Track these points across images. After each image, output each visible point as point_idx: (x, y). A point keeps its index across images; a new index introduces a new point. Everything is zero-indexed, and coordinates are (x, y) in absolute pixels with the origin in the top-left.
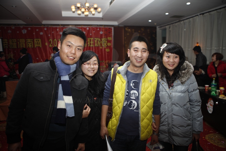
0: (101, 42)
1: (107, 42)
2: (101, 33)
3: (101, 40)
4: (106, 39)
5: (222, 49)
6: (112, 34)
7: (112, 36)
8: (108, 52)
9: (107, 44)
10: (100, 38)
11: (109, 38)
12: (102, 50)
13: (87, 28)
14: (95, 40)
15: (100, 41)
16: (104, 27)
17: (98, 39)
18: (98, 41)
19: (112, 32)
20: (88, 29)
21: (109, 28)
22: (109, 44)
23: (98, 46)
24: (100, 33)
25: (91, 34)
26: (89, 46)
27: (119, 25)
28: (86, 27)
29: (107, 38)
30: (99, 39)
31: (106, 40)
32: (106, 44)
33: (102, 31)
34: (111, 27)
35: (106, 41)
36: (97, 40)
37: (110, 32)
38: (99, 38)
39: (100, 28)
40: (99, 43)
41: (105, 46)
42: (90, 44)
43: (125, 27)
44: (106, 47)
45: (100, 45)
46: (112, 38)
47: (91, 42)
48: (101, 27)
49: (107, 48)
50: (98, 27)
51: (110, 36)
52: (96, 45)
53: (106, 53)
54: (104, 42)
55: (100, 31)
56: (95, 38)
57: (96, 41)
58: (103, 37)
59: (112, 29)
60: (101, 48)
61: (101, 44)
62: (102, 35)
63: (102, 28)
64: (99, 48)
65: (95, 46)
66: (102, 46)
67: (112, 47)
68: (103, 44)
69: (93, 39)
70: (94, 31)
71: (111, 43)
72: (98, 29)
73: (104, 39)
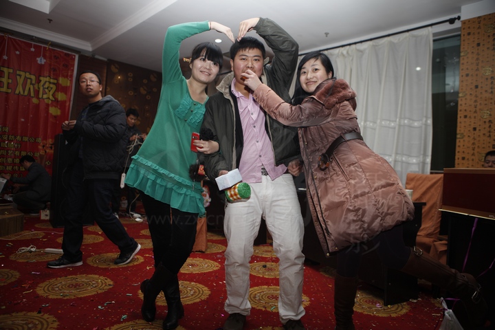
0: (36, 86)
1: (57, 90)
2: (41, 61)
3: (39, 81)
4: (52, 81)
6: (73, 70)
7: (71, 76)
8: (55, 117)
9: (53, 95)
10: (35, 75)
11: (63, 81)
12: (37, 106)
14: (18, 77)
15: (34, 82)
16: (51, 47)
17: (28, 75)
18: (29, 81)
19: (73, 66)
21: (66, 54)
22: (61, 96)
23: (26, 93)
24: (36, 61)
25: (5, 57)
27: (94, 52)
29: (56, 79)
30: (33, 77)
31: (54, 84)
32: (51, 93)
33: (45, 57)
34: (73, 54)
35: (54, 87)
36: (26, 79)
37: (68, 66)
38: (30, 74)
39: (37, 47)
41: (48, 98)
44: (50, 102)
45: (32, 94)
46: (71, 81)
47: (5, 80)
48: (43, 45)
49: (52, 105)
50: (33, 43)
51: (66, 76)
52: (19, 89)
53: (51, 120)
54: (46, 86)
55: (37, 54)
56: (20, 70)
57: (21, 81)
58: (46, 73)
59: (74, 59)
60: (35, 101)
61: (37, 92)
62: (41, 66)
63: (45, 48)
64: (29, 100)
65: (17, 92)
66: (40, 96)
67: (67, 104)
68: (44, 93)
69: (11, 71)
70: (17, 50)
71: (66, 94)
72: (33, 49)
73: (48, 79)
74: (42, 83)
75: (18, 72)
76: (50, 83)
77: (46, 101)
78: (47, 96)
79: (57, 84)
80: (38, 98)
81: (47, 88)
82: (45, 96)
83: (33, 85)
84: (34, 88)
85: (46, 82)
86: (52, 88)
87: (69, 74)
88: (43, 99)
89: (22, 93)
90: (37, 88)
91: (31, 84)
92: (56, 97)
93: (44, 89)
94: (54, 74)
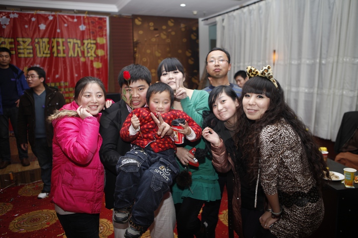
0: (82, 48)
1: (97, 48)
2: (82, 28)
3: (83, 44)
4: (92, 42)
5: (320, 63)
6: (106, 30)
7: (106, 35)
8: (98, 69)
9: (95, 53)
10: (80, 39)
11: (100, 40)
12: (85, 64)
13: (49, 15)
14: (69, 44)
15: (80, 45)
16: (88, 15)
17: (75, 41)
18: (76, 45)
19: (106, 26)
20: (51, 18)
21: (100, 19)
22: (101, 53)
23: (76, 55)
24: (79, 29)
25: (58, 31)
26: (55, 55)
27: (119, 12)
28: (47, 13)
29: (95, 39)
30: (79, 42)
31: (94, 44)
32: (93, 51)
33: (84, 24)
34: (105, 17)
35: (94, 46)
36: (74, 44)
37: (102, 28)
38: (77, 39)
39: (78, 18)
40: (79, 49)
41: (92, 56)
42: (58, 51)
43: (135, 17)
44: (93, 59)
45: (80, 55)
46: (106, 39)
47: (61, 48)
48: (82, 15)
49: (95, 61)
50: (75, 15)
51: (102, 36)
52: (71, 53)
53: (95, 72)
55: (79, 23)
56: (69, 38)
57: (71, 46)
58: (86, 37)
59: (105, 21)
60: (82, 59)
61: (83, 53)
62: (83, 32)
63: (84, 17)
64: (79, 60)
65: (70, 55)
66: (86, 55)
67: (106, 57)
68: (88, 52)
69: (64, 40)
70: (65, 23)
71: (104, 49)
72: (75, 20)
73: (89, 41)
74: (86, 45)
75: (69, 40)
76: (91, 44)
77: (90, 58)
78: (91, 54)
79: (96, 44)
80: (84, 57)
81: (90, 48)
82: (89, 55)
83: (80, 47)
84: (81, 50)
85: (88, 44)
86: (93, 48)
87: (104, 34)
88: (88, 57)
89: (73, 55)
90: (82, 50)
91: (78, 47)
92: (97, 53)
93: (88, 49)
94: (93, 36)
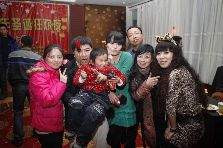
0: (52, 25)
1: (62, 25)
2: (53, 12)
3: (53, 22)
4: (59, 21)
5: (203, 36)
6: (67, 13)
7: (67, 17)
8: (62, 38)
9: (60, 28)
10: (51, 19)
11: (64, 20)
12: (54, 34)
13: (32, 4)
14: (44, 22)
15: (51, 23)
16: (56, 4)
17: (48, 20)
18: (49, 23)
19: (67, 11)
20: (33, 6)
21: (64, 6)
22: (64, 28)
23: (48, 29)
24: (50, 13)
25: (37, 14)
26: (35, 29)
27: (76, 2)
28: (30, 2)
29: (60, 19)
30: (50, 21)
31: (60, 22)
32: (59, 27)
33: (54, 9)
34: (67, 5)
35: (60, 24)
36: (47, 22)
37: (65, 12)
38: (49, 19)
39: (50, 5)
40: (50, 25)
42: (37, 27)
43: (86, 5)
44: (59, 31)
45: (51, 29)
46: (68, 19)
47: (39, 24)
48: (52, 4)
49: (61, 33)
50: (48, 4)
51: (65, 17)
52: (45, 28)
53: (61, 40)
55: (50, 9)
56: (44, 18)
57: (45, 23)
58: (55, 17)
59: (67, 8)
60: (52, 32)
61: (53, 28)
62: (53, 15)
63: (53, 5)
64: (50, 32)
65: (45, 29)
66: (55, 29)
67: (67, 31)
68: (56, 27)
69: (41, 19)
70: (42, 9)
71: (66, 26)
72: (48, 7)
73: (57, 20)
74: (55, 23)
75: (44, 20)
77: (58, 31)
78: (58, 29)
79: (61, 22)
80: (54, 30)
81: (57, 25)
82: (57, 29)
83: (51, 24)
84: (51, 26)
85: (56, 22)
86: (59, 24)
87: (66, 16)
88: (56, 31)
89: (47, 29)
90: (53, 26)
91: (50, 24)
92: (62, 28)
93: (56, 25)
94: (59, 17)
